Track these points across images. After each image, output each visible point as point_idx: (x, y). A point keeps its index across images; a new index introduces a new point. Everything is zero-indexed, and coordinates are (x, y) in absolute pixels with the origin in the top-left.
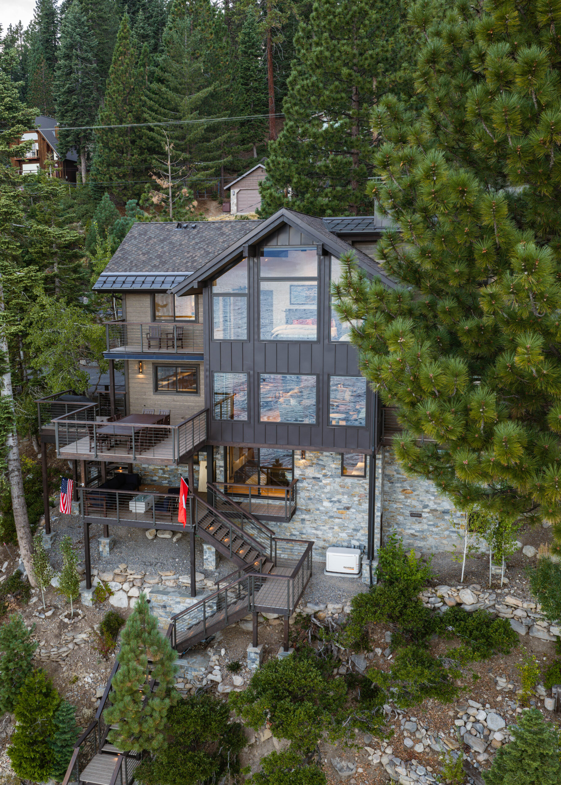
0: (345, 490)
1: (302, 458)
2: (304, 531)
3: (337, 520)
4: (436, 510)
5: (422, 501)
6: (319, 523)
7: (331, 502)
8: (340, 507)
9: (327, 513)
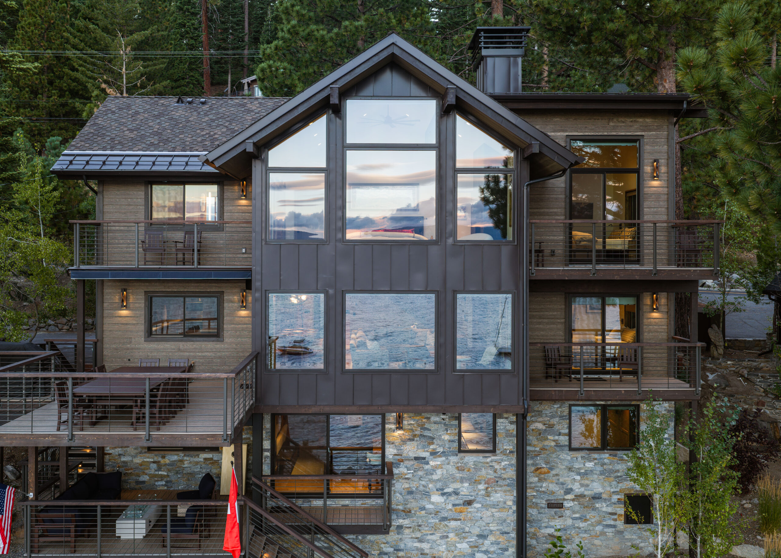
0: (465, 474)
1: (400, 428)
2: (402, 546)
3: (453, 524)
4: (582, 496)
5: (563, 484)
6: (425, 530)
7: (443, 494)
8: (457, 502)
9: (437, 513)
